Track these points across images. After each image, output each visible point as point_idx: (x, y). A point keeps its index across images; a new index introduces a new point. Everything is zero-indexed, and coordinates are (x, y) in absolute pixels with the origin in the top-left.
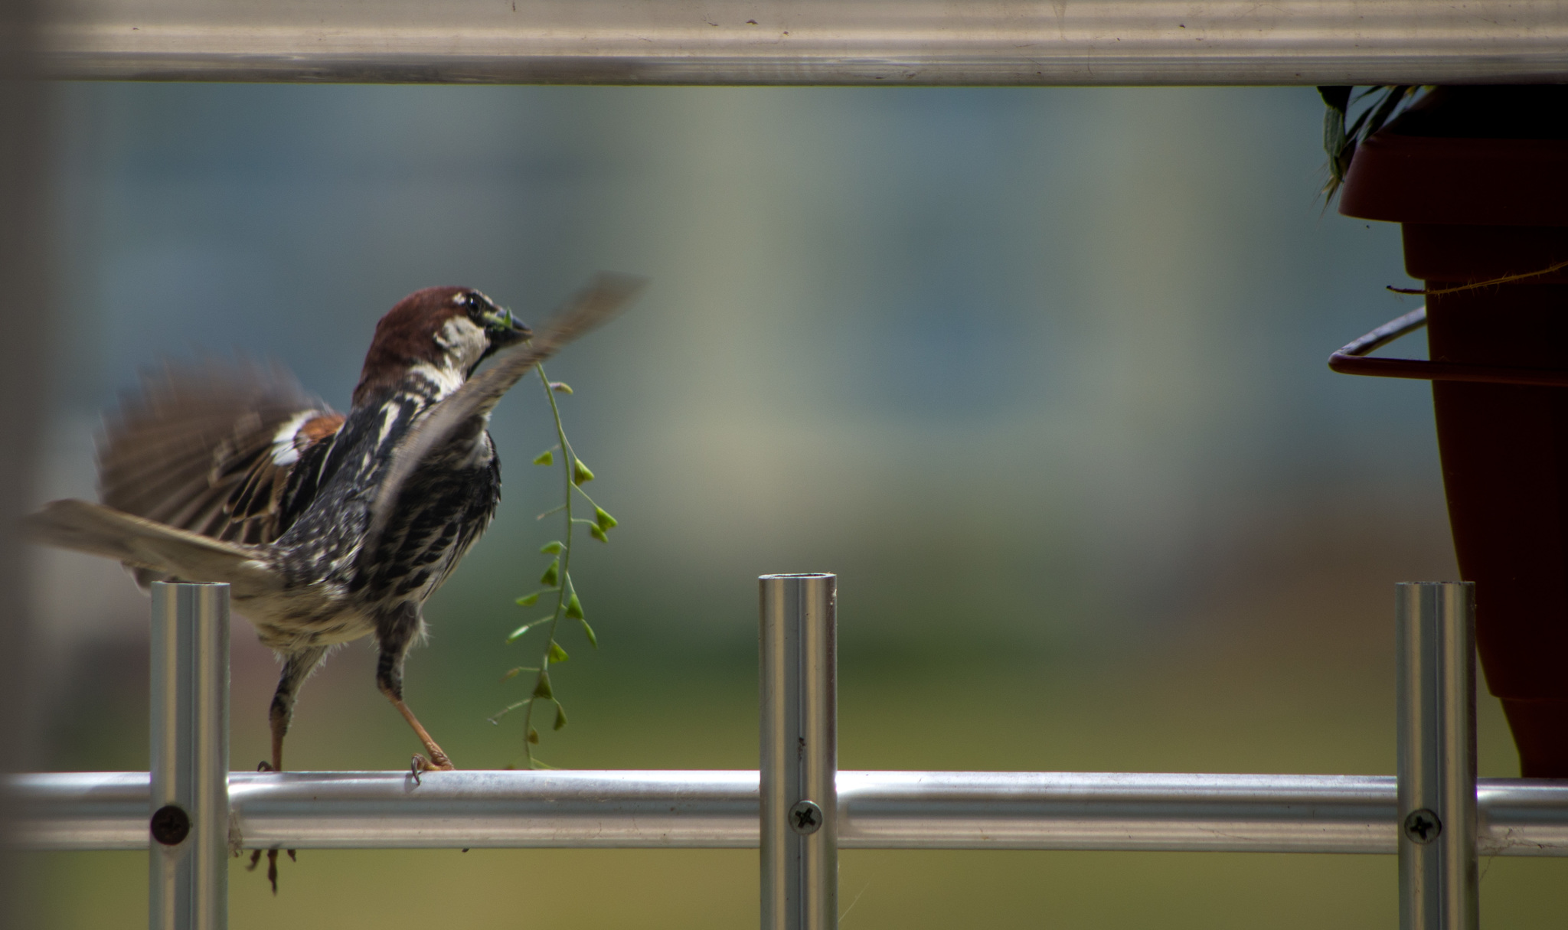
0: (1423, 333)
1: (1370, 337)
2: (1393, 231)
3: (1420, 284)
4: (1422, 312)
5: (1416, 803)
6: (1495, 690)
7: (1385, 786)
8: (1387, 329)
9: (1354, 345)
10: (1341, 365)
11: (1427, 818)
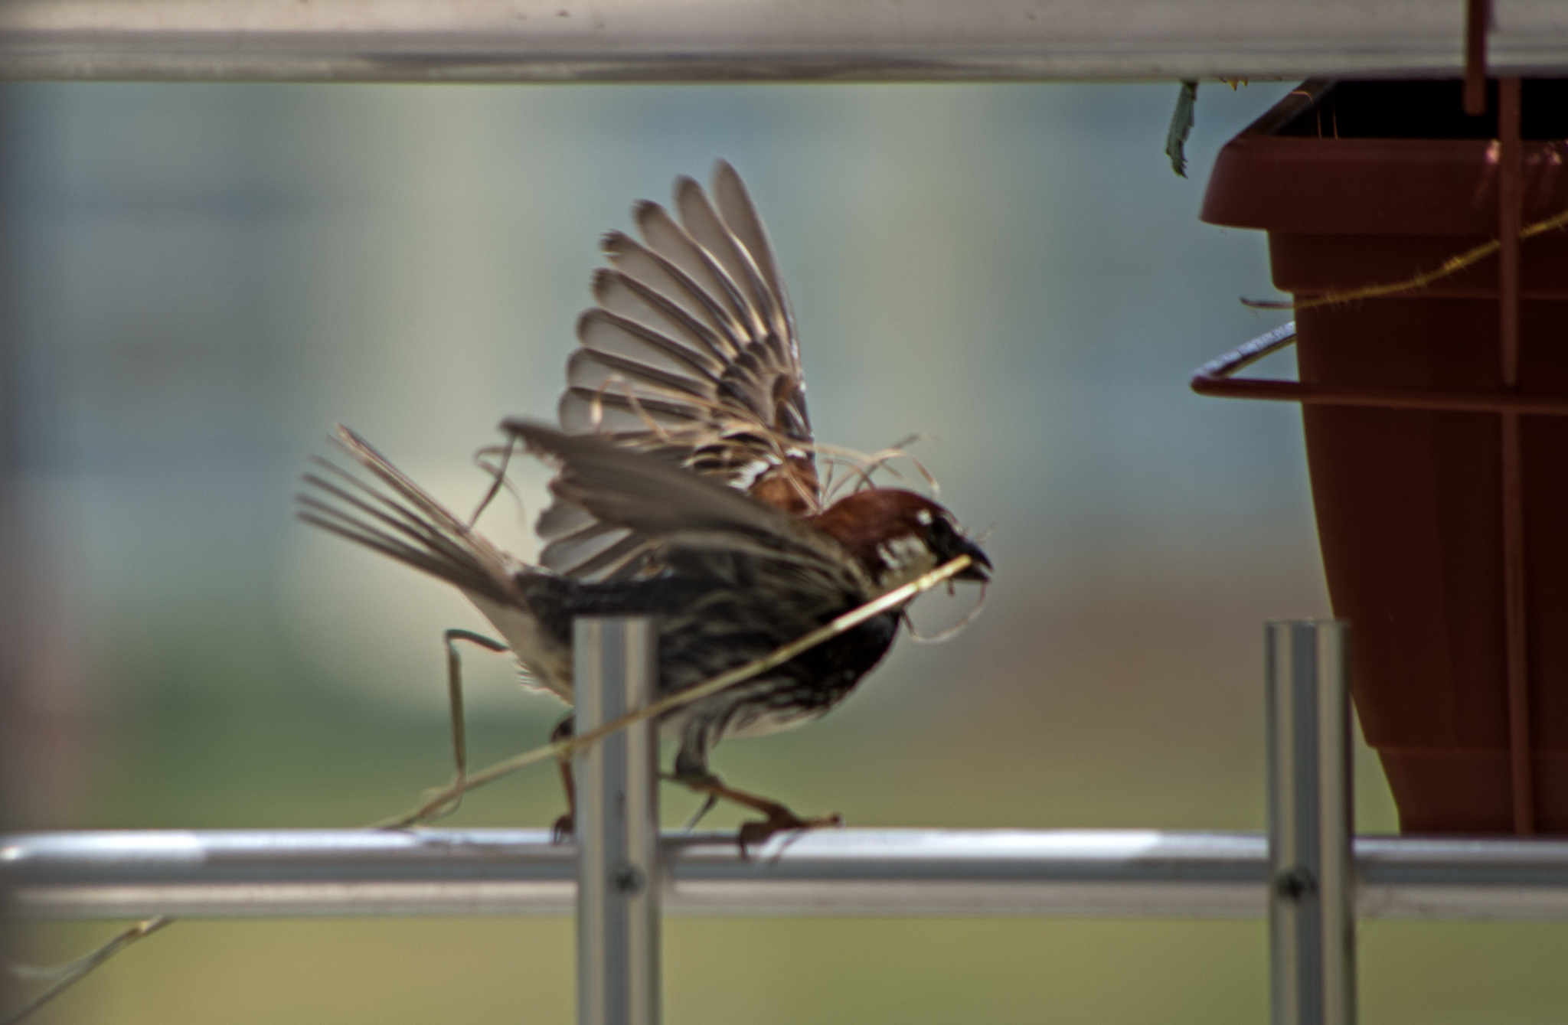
0: (1292, 350)
1: (1234, 356)
2: (1259, 239)
3: (1288, 297)
4: (1291, 327)
5: (1287, 862)
6: (1371, 740)
7: (1255, 847)
8: (1251, 346)
9: (1216, 364)
10: (1202, 385)
11: (1300, 878)
